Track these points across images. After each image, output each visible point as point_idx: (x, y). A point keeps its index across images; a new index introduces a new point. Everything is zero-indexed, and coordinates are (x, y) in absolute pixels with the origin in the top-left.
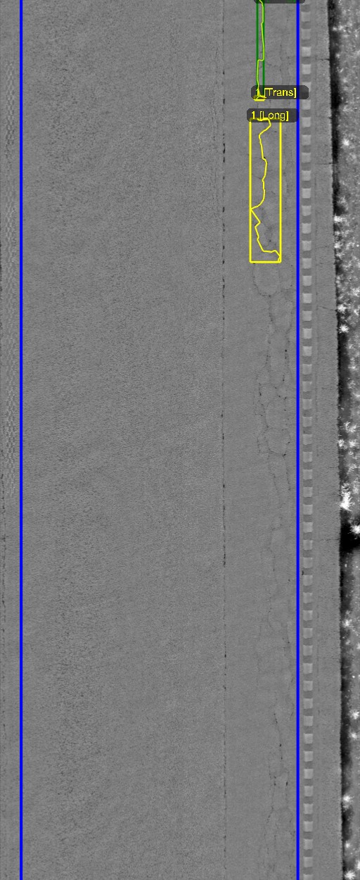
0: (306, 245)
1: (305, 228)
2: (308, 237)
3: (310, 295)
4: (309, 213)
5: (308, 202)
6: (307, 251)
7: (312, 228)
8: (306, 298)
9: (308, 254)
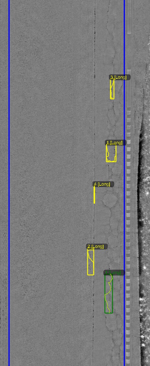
0: (128, 310)
1: (128, 303)
2: (128, 307)
3: (129, 331)
4: (129, 297)
5: (128, 292)
6: (128, 313)
7: (130, 303)
8: (127, 332)
9: (128, 314)
